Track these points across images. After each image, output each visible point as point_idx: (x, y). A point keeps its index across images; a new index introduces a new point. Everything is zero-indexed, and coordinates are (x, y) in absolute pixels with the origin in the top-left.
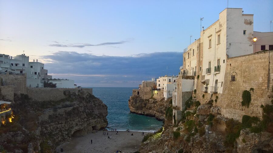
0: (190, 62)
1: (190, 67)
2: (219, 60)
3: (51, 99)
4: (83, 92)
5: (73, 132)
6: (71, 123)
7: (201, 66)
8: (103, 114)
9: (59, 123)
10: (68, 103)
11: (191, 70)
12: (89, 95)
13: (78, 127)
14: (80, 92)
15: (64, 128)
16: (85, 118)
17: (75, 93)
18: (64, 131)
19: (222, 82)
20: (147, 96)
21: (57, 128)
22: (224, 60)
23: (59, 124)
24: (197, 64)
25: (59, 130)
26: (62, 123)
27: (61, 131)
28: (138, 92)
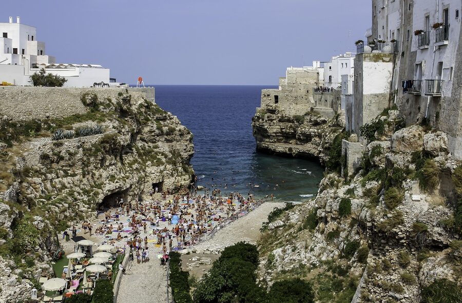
0: (387, 16)
1: (387, 29)
2: (446, 11)
3: (48, 114)
4: (130, 96)
5: (101, 197)
6: (97, 174)
7: (408, 28)
8: (182, 153)
9: (68, 173)
10: (91, 124)
11: (389, 37)
12: (146, 105)
13: (114, 184)
14: (122, 97)
15: (79, 186)
16: (135, 161)
17: (110, 100)
18: (79, 193)
19: (452, 68)
20: (299, 106)
21: (64, 187)
22: (457, 12)
23: (66, 175)
24: (402, 22)
25: (67, 190)
26: (74, 175)
27: (71, 194)
28: (276, 97)
